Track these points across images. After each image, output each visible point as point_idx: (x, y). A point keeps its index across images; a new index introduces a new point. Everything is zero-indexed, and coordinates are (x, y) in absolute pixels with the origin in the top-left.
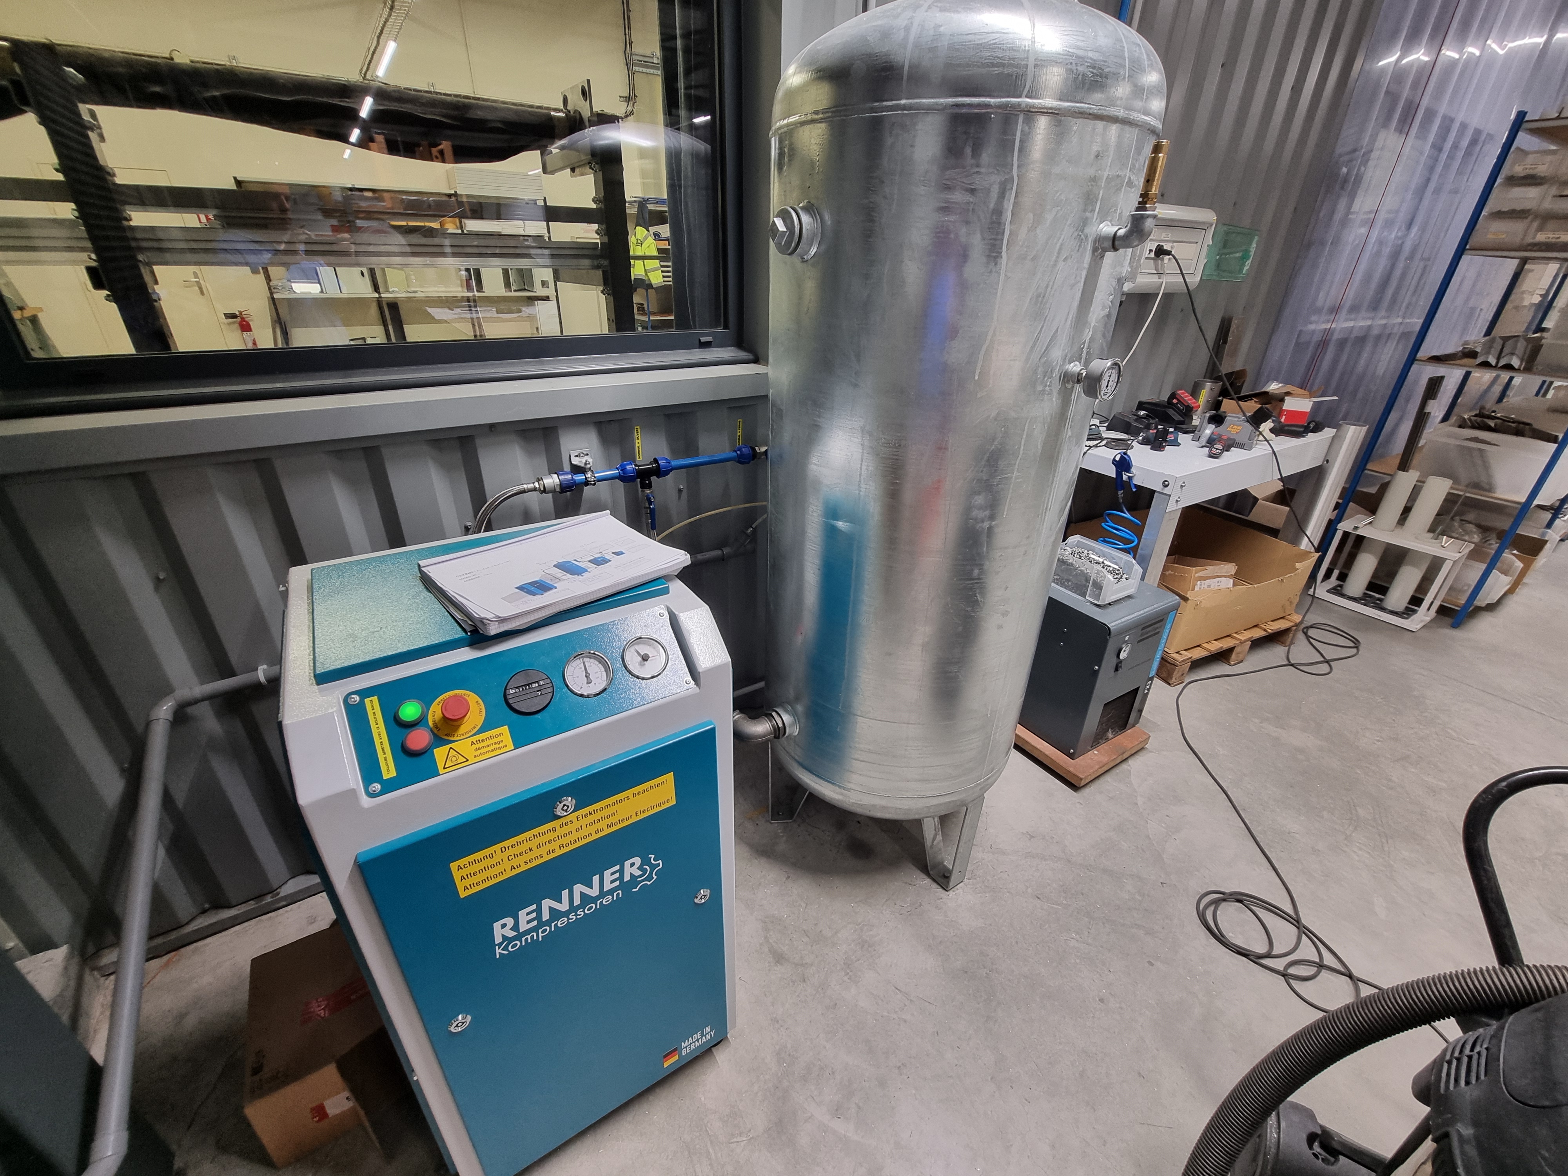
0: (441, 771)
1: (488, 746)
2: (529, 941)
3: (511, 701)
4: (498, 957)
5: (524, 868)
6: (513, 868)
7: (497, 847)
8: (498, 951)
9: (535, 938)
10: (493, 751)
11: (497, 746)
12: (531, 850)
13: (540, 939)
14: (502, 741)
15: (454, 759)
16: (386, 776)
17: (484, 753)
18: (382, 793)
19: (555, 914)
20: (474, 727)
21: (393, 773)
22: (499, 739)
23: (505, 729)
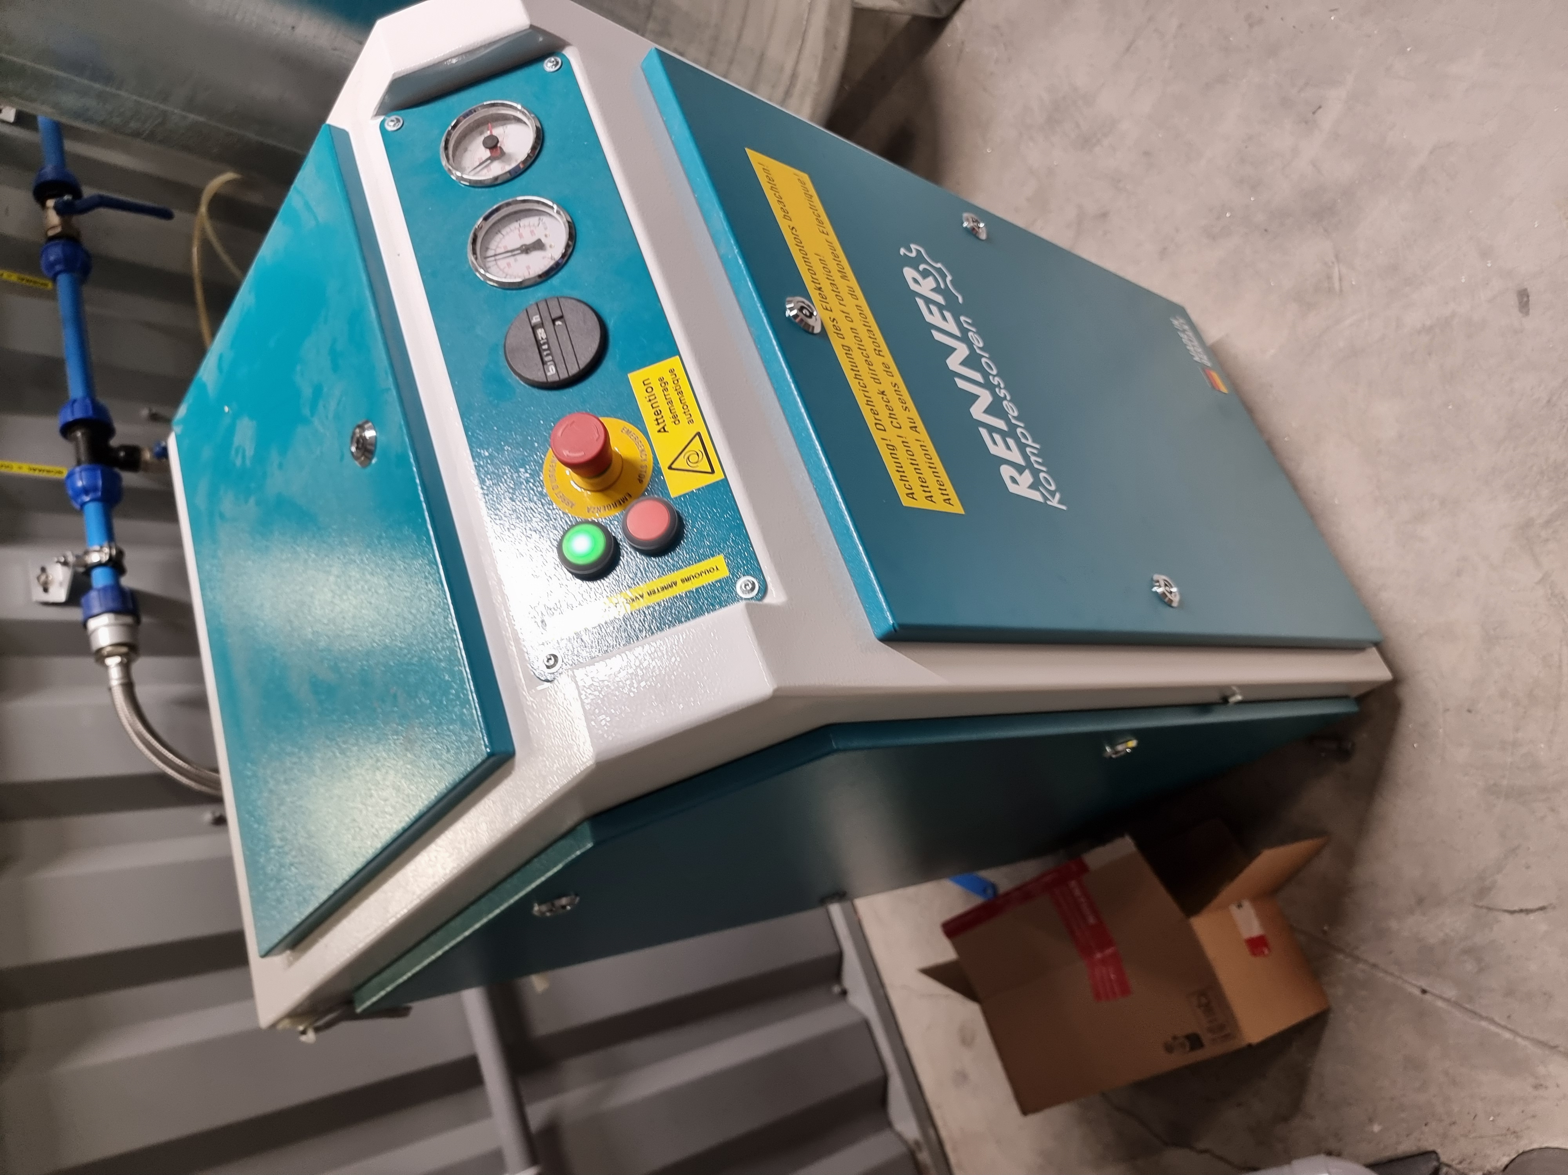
0: (718, 476)
1: (670, 402)
2: (1040, 460)
3: (574, 370)
4: (1064, 507)
5: (914, 413)
6: (914, 428)
7: (876, 435)
8: (1054, 502)
9: (1035, 451)
10: (681, 393)
11: (671, 386)
12: (883, 393)
13: (1037, 446)
14: (661, 379)
15: (694, 458)
16: (724, 572)
17: (685, 406)
18: (757, 571)
19: (996, 409)
20: (628, 432)
21: (719, 561)
22: (656, 385)
23: (636, 378)
